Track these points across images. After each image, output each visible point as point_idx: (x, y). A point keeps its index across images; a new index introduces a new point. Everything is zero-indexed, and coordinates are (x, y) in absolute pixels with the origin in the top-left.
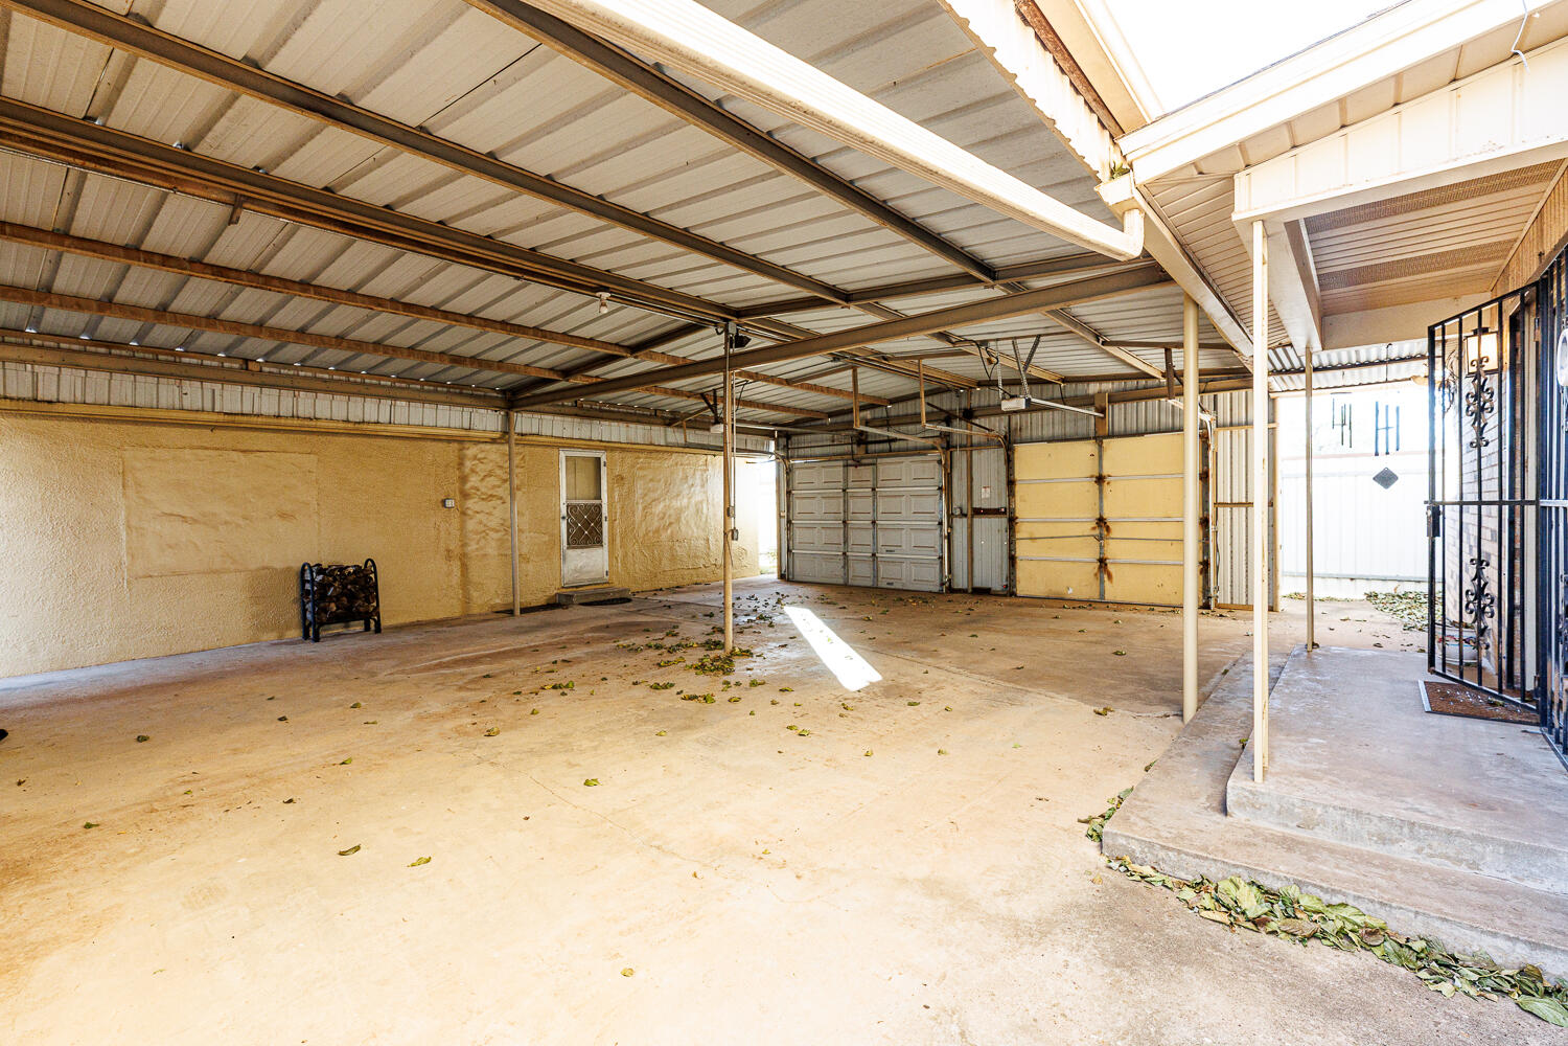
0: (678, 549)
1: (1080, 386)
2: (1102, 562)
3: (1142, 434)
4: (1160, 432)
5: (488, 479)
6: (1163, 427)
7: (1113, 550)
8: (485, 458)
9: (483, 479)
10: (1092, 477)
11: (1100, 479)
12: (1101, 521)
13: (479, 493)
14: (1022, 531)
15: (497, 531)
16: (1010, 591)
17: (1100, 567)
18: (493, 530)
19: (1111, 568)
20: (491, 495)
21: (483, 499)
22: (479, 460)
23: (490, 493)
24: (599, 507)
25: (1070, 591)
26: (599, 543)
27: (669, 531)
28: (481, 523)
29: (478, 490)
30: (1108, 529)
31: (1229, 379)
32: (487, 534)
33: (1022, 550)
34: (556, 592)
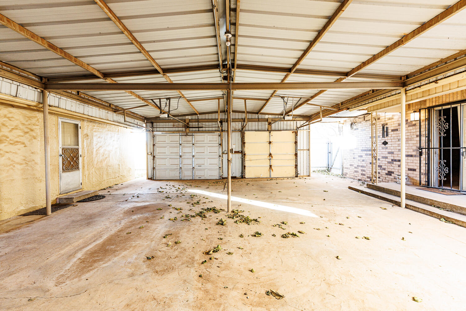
0: (109, 169)
1: (263, 115)
2: (271, 166)
3: (280, 130)
4: (283, 130)
5: (14, 131)
6: (284, 129)
7: (273, 163)
8: (12, 117)
9: (10, 131)
10: (268, 142)
11: (270, 143)
12: (270, 155)
13: (8, 140)
14: (247, 158)
15: (21, 164)
16: (243, 177)
17: (270, 168)
18: (18, 163)
19: (273, 168)
20: (17, 142)
21: (11, 144)
22: (8, 118)
23: (16, 140)
24: (78, 149)
25: (262, 175)
26: (78, 168)
27: (106, 161)
28: (9, 159)
29: (8, 138)
30: (272, 157)
31: (300, 118)
32: (14, 166)
33: (247, 164)
34: (56, 197)
